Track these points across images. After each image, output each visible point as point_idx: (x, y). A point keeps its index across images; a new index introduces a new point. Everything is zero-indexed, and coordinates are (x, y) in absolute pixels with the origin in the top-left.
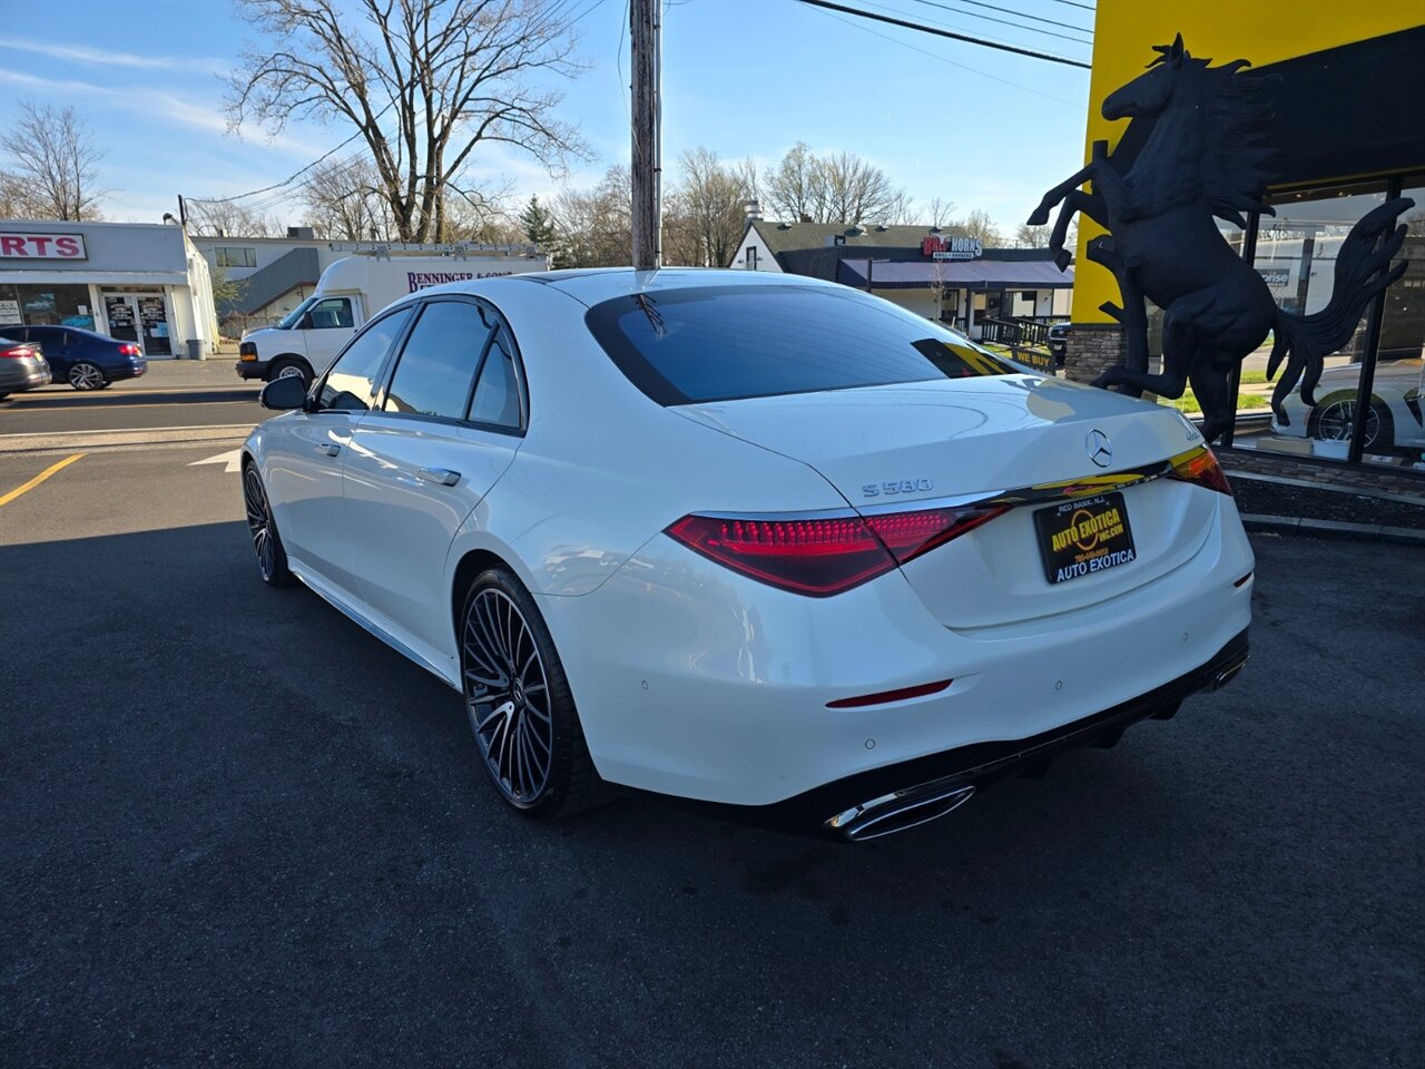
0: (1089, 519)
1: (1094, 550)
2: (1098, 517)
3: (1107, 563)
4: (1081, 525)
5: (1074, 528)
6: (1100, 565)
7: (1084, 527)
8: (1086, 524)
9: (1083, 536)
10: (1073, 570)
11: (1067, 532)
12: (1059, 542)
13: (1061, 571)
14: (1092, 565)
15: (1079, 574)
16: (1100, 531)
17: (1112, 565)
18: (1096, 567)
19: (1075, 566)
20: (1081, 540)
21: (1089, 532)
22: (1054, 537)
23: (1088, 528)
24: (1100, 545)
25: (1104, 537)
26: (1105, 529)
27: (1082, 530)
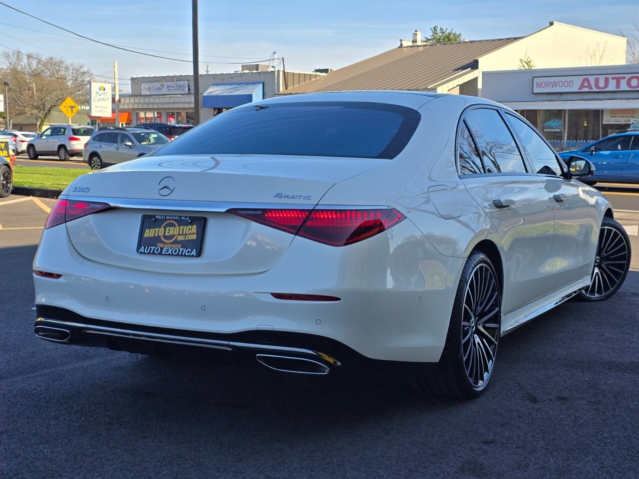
0: (175, 226)
1: (172, 243)
2: (182, 227)
3: (175, 252)
4: (167, 228)
5: (163, 229)
6: (170, 252)
7: (169, 230)
8: (172, 229)
9: (167, 234)
10: (151, 249)
11: (157, 229)
12: (149, 233)
13: (143, 247)
14: (164, 250)
15: (154, 253)
16: (179, 235)
17: (178, 255)
18: (167, 252)
19: (153, 248)
20: (165, 236)
21: (171, 233)
22: (147, 230)
23: (171, 231)
24: (176, 242)
25: (180, 238)
26: (183, 234)
27: (167, 231)
